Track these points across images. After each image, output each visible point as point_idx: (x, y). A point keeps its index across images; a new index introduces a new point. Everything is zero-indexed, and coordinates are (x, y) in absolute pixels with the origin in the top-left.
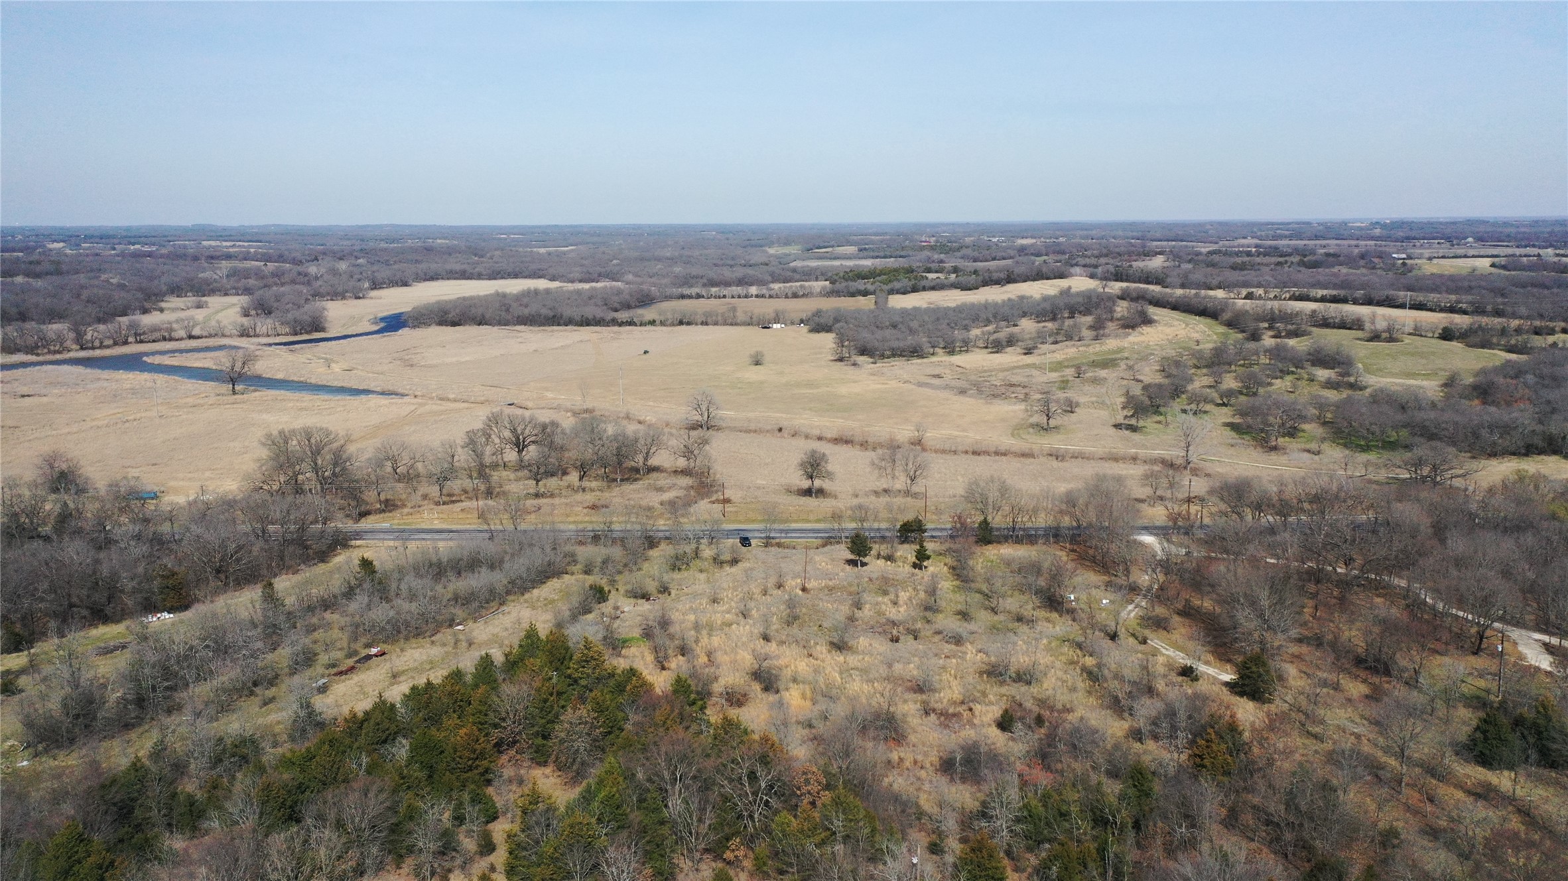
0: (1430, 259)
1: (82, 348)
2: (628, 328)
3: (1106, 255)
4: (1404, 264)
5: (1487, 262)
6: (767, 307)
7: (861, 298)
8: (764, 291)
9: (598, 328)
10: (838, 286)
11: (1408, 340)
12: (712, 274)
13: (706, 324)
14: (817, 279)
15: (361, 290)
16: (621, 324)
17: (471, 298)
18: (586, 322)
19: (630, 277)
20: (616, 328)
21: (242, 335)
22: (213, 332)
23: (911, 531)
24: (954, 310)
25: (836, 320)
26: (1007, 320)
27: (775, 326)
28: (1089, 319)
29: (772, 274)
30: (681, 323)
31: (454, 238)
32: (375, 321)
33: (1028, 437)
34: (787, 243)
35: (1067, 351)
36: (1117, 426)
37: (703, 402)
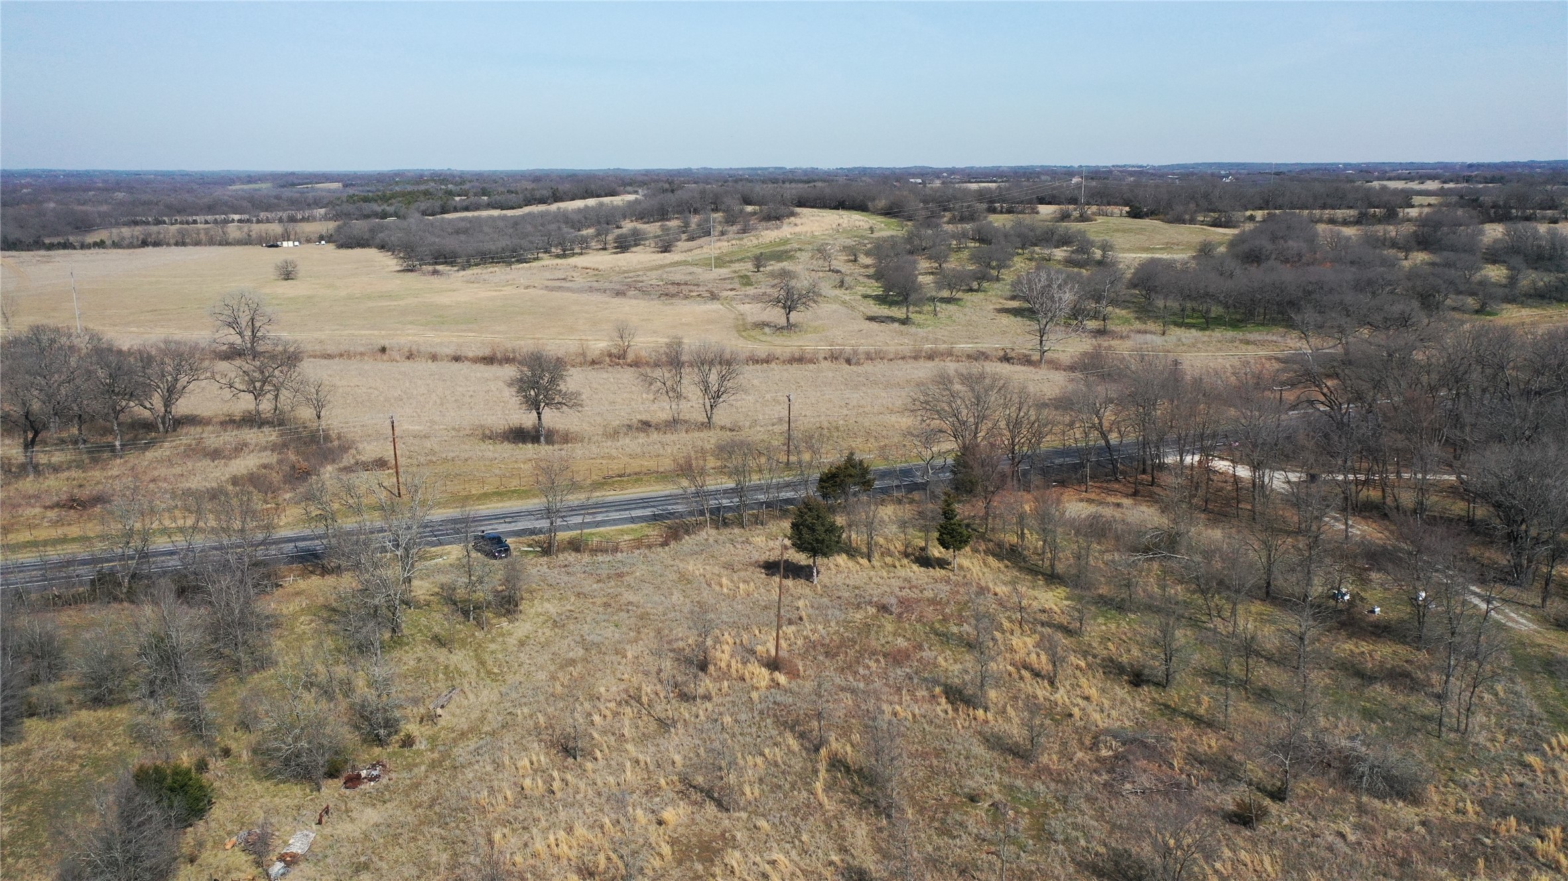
8: (248, 218)
11: (1098, 219)
13: (184, 244)
14: (310, 207)
25: (367, 237)
27: (285, 244)
33: (764, 338)
34: (249, 182)
37: (244, 320)
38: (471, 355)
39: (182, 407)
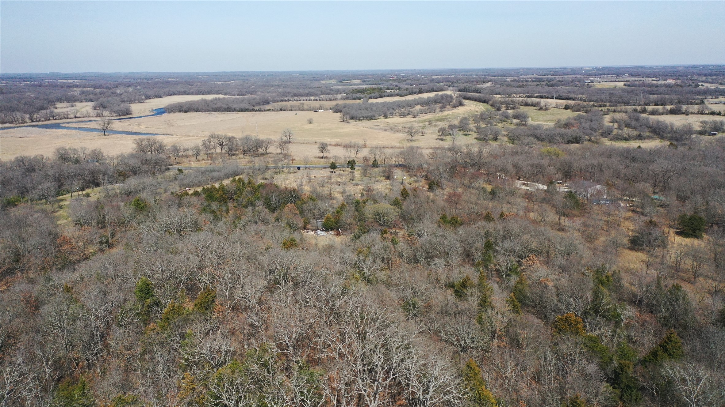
0: (600, 82)
1: (32, 121)
2: (259, 112)
3: (467, 82)
4: (588, 85)
5: (622, 83)
6: (317, 104)
7: (358, 100)
8: (317, 98)
9: (246, 113)
10: (349, 96)
11: (552, 109)
12: (296, 91)
13: (291, 110)
14: (341, 93)
15: (142, 99)
16: (256, 111)
17: (192, 101)
18: (241, 110)
19: (259, 93)
20: (254, 112)
21: (97, 117)
22: (85, 115)
23: (352, 164)
24: (391, 103)
25: (344, 107)
26: (411, 106)
27: (320, 111)
28: (440, 105)
29: (322, 92)
30: (281, 110)
31: (177, 78)
33: (404, 143)
34: (330, 79)
35: (429, 116)
36: (437, 139)
37: (288, 135)
38: (333, 144)
39: (268, 151)
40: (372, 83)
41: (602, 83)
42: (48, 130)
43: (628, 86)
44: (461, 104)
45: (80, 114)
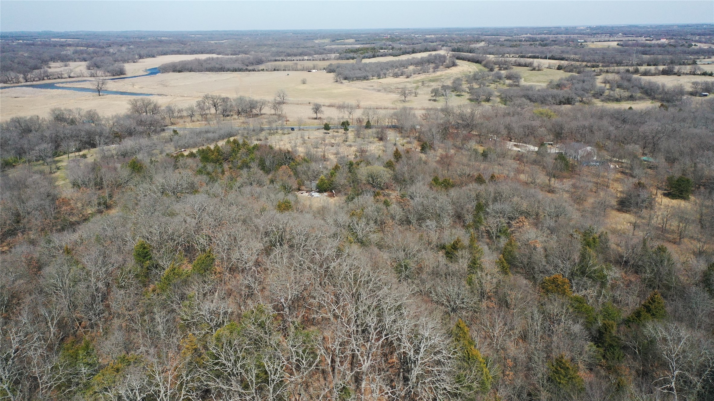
0: (593, 42)
1: (27, 81)
2: (253, 72)
3: (461, 42)
4: (581, 44)
5: (616, 43)
6: (310, 64)
7: (351, 60)
8: (311, 58)
9: (240, 73)
10: (342, 55)
11: (545, 70)
12: (289, 51)
13: (285, 70)
14: (334, 53)
15: (136, 59)
16: (250, 71)
17: (185, 61)
18: (235, 70)
19: (253, 53)
20: (248, 72)
21: (91, 77)
22: (78, 75)
23: (345, 125)
24: (385, 63)
25: (338, 67)
26: (404, 66)
27: (313, 71)
28: (433, 65)
29: (315, 51)
30: (275, 70)
31: (170, 37)
32: (146, 70)
33: (397, 104)
34: (324, 38)
35: (422, 76)
36: (429, 100)
37: (282, 95)
38: (327, 105)
39: (262, 112)
40: (365, 42)
41: (595, 43)
42: (43, 90)
43: (622, 45)
44: (454, 65)
45: (74, 74)
